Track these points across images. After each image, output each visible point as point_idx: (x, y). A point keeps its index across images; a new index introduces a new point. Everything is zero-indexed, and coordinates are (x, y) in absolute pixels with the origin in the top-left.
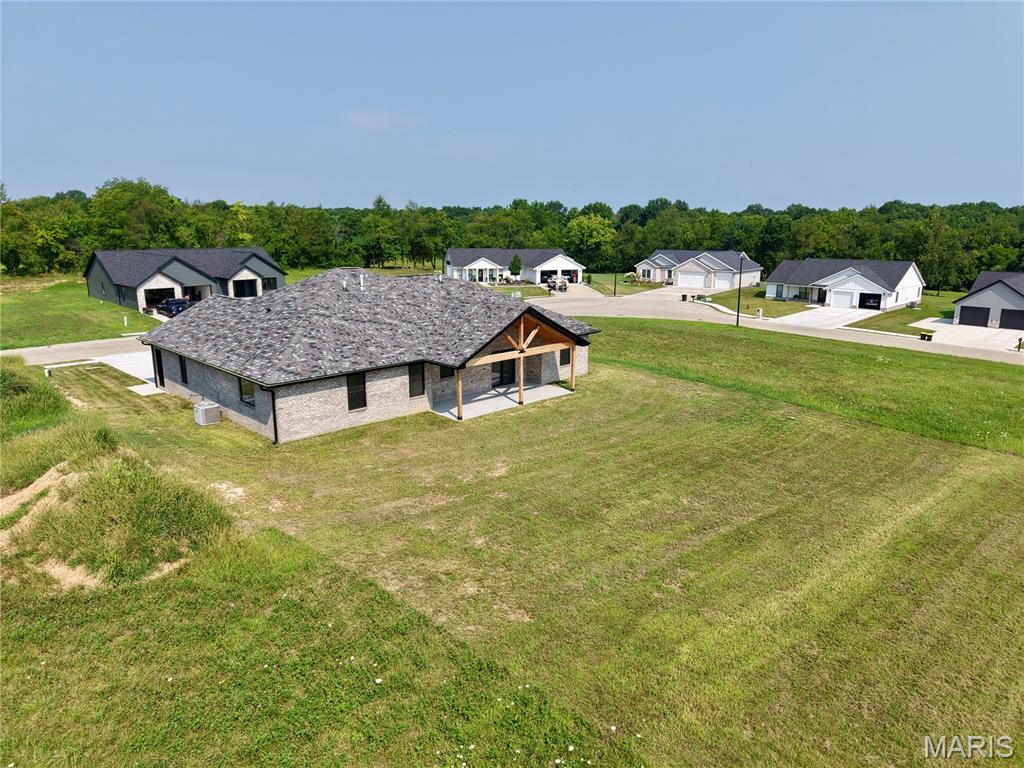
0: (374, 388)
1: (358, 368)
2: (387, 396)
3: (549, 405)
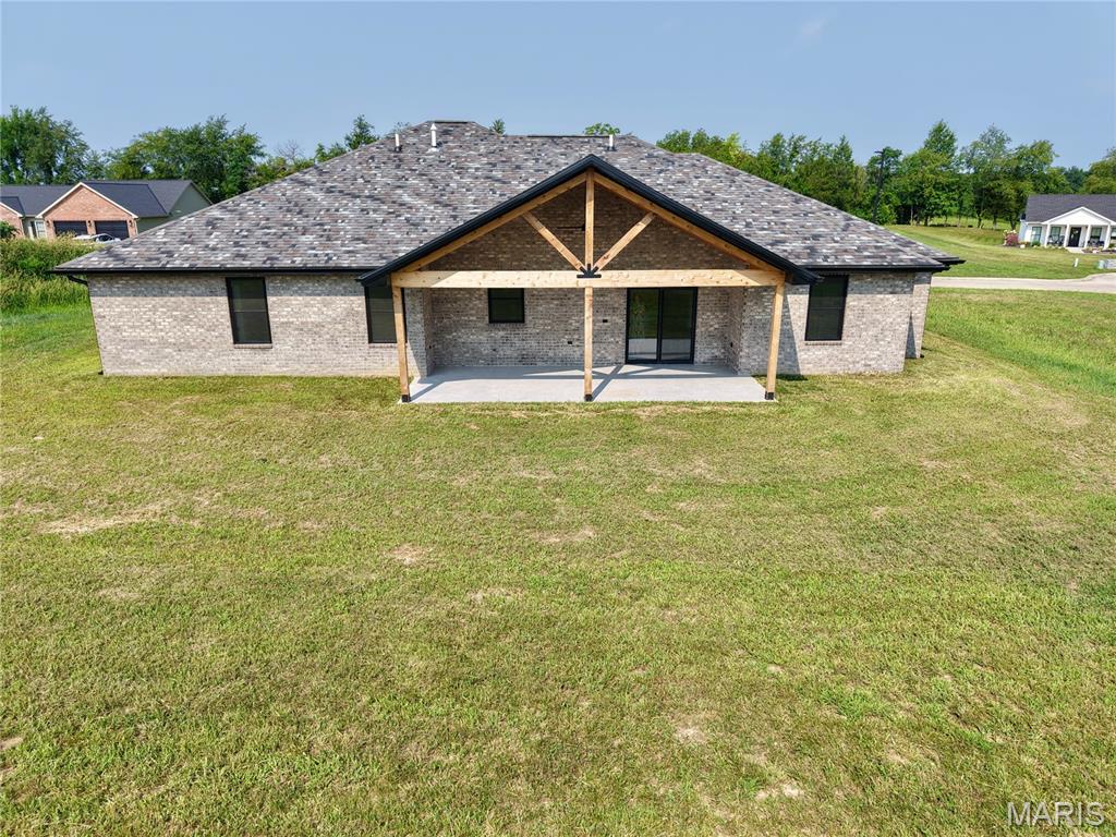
1: (247, 264)
2: (315, 330)
3: (643, 414)
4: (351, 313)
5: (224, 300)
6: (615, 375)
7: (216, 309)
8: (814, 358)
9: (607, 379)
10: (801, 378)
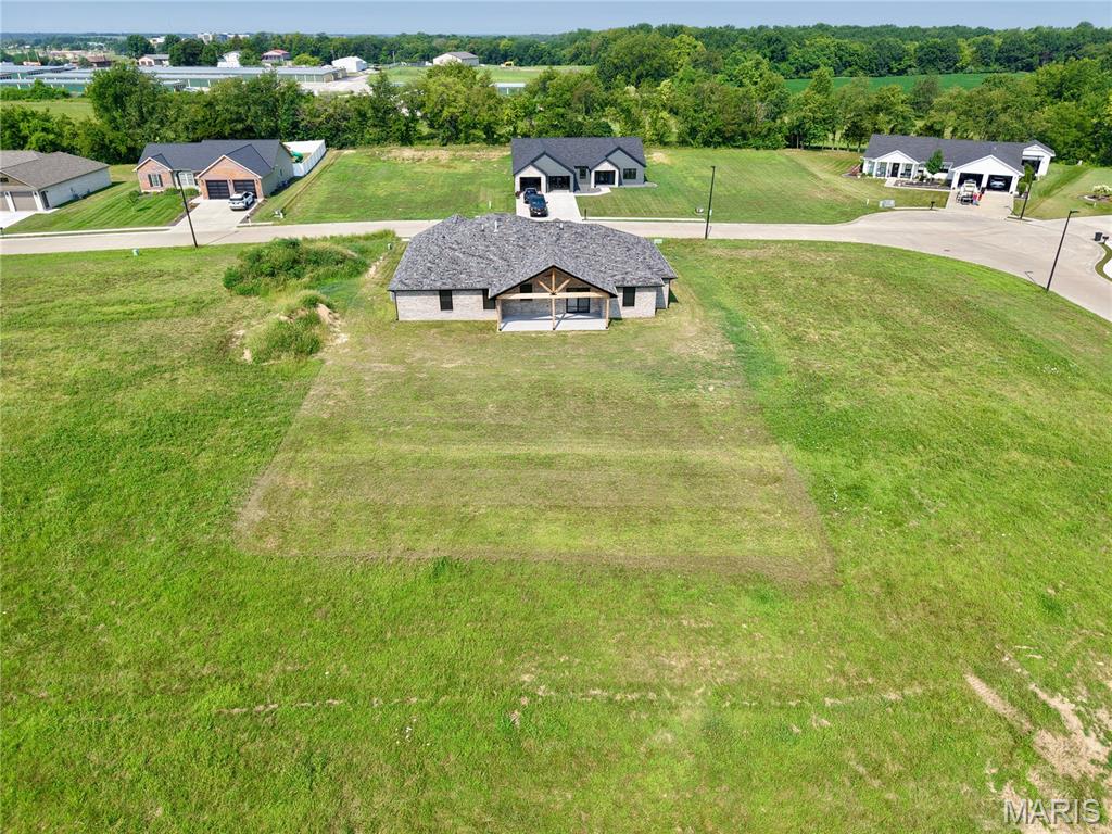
0: (457, 299)
1: (447, 287)
2: (467, 306)
3: (569, 334)
4: (478, 301)
5: (438, 297)
6: (562, 319)
7: (436, 300)
8: (626, 312)
9: (560, 320)
10: (621, 319)
